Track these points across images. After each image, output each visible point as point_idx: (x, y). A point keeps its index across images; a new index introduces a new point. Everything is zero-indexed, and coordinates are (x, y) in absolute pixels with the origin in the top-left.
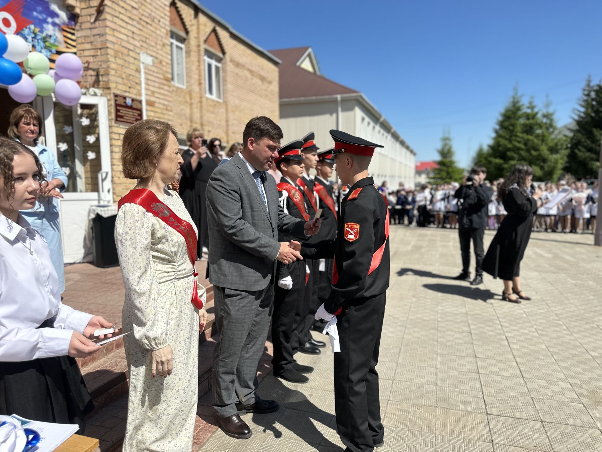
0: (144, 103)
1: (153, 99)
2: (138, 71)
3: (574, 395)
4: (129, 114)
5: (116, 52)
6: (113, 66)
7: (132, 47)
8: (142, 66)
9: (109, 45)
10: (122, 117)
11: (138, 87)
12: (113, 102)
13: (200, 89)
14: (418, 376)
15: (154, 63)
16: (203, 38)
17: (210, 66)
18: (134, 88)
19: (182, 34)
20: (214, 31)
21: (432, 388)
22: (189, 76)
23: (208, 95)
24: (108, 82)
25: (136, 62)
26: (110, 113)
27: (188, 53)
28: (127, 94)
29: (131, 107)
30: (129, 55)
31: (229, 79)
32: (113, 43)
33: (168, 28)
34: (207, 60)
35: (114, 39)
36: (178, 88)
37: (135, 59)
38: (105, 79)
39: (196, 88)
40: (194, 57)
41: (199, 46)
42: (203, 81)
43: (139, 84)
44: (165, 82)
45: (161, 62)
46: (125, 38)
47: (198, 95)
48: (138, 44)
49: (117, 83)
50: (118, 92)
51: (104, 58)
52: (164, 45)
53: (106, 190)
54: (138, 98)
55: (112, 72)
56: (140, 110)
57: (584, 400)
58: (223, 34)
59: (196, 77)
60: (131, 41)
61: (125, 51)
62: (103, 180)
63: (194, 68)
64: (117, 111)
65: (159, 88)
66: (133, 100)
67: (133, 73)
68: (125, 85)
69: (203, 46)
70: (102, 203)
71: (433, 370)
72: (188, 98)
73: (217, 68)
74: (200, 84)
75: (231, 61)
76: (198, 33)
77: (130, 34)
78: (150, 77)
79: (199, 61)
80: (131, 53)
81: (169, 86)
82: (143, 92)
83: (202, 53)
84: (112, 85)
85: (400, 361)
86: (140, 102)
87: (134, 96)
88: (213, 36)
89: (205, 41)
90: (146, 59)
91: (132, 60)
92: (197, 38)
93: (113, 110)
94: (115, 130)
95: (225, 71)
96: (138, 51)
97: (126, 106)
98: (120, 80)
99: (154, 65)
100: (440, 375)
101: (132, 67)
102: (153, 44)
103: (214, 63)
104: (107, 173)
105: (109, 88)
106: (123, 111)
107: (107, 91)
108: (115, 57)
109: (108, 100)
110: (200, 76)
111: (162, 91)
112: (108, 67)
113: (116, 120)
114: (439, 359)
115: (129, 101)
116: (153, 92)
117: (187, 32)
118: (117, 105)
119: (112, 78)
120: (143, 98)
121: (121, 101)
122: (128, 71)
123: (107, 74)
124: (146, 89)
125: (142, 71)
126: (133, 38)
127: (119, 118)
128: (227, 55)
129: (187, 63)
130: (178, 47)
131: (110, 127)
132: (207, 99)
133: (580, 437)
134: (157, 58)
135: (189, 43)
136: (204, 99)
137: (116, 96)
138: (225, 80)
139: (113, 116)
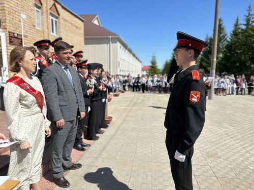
0: (23, 36)
1: (27, 34)
2: (20, 21)
3: (201, 154)
4: (16, 41)
5: (9, 12)
6: (8, 18)
7: (17, 10)
8: (22, 19)
9: (5, 9)
10: (12, 42)
11: (20, 29)
12: (8, 35)
13: (48, 30)
14: (145, 151)
15: (27, 18)
16: (49, 7)
17: (52, 20)
18: (18, 29)
19: (39, 5)
20: (54, 4)
21: (150, 155)
22: (42, 24)
23: (52, 33)
24: (6, 26)
25: (19, 17)
26: (7, 40)
27: (42, 14)
28: (15, 32)
29: (17, 38)
30: (15, 14)
31: (62, 26)
32: (8, 8)
33: (34, 2)
34: (51, 17)
35: (8, 6)
36: (37, 30)
37: (18, 16)
38: (4, 24)
39: (46, 30)
40: (45, 16)
41: (47, 11)
42: (49, 27)
43: (20, 27)
44: (33, 27)
45: (30, 18)
46: (13, 6)
47: (47, 33)
48: (19, 9)
49: (10, 26)
50: (10, 31)
51: (3, 14)
52: (32, 10)
53: (5, 75)
54: (20, 34)
55: (8, 21)
56: (21, 39)
57: (205, 156)
58: (58, 6)
59: (46, 25)
60: (17, 7)
61: (14, 12)
62: (4, 71)
63: (45, 21)
64: (10, 39)
65: (30, 29)
66: (18, 35)
67: (18, 22)
68: (14, 27)
69: (49, 11)
70: (3, 81)
71: (150, 148)
72: (42, 34)
73: (56, 22)
74: (48, 28)
75: (62, 18)
76: (47, 5)
77: (16, 4)
78: (25, 24)
79: (47, 18)
80: (17, 13)
81: (35, 29)
82: (23, 31)
83: (49, 14)
84: (8, 27)
85: (138, 145)
86: (21, 35)
87: (18, 33)
88: (54, 6)
89: (50, 9)
90: (24, 16)
91: (17, 16)
92: (46, 7)
93: (8, 39)
94: (9, 48)
95: (59, 23)
96: (20, 12)
97: (15, 37)
98: (11, 25)
99: (27, 19)
100: (153, 150)
101: (17, 19)
102: (26, 9)
103: (54, 19)
104: (6, 68)
105: (6, 29)
106: (13, 40)
107: (4, 30)
108: (9, 14)
109: (6, 34)
110: (48, 24)
111: (31, 31)
112: (6, 19)
113: (10, 44)
114: (152, 143)
115: (16, 35)
116: (27, 31)
117: (42, 4)
118: (10, 37)
119: (8, 24)
120: (23, 34)
121: (12, 35)
122: (15, 21)
123: (5, 22)
124: (24, 30)
125: (22, 21)
126: (17, 6)
127: (11, 42)
128: (61, 16)
129: (41, 18)
130: (37, 10)
131: (7, 46)
132: (51, 35)
133: (203, 169)
134: (28, 16)
135: (42, 9)
136: (50, 35)
137: (10, 32)
138: (59, 27)
139: (8, 41)
